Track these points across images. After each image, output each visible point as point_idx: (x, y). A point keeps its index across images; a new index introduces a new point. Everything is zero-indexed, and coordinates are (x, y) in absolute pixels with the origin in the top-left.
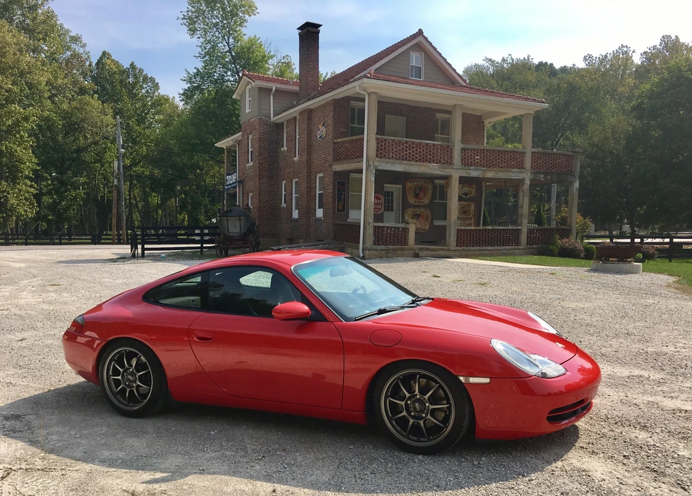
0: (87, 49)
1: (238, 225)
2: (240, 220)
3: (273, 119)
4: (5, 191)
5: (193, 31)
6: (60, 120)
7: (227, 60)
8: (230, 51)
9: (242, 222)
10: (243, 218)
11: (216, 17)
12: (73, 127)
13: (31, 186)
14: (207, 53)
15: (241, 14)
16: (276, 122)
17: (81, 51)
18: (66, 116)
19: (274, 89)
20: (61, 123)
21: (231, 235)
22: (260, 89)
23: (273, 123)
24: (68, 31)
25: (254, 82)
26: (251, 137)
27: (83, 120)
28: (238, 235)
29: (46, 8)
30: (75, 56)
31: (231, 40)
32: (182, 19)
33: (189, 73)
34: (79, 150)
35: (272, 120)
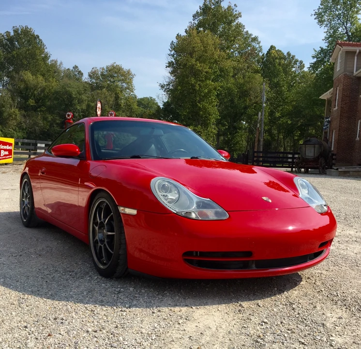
0: (261, 45)
1: (313, 150)
2: (315, 147)
3: (355, 73)
4: (200, 132)
5: (321, 22)
6: (236, 89)
7: (345, 39)
8: (347, 33)
9: (316, 149)
10: (317, 146)
11: (339, 10)
12: (244, 93)
13: (215, 129)
14: (330, 36)
15: (358, 5)
16: (357, 76)
17: (257, 46)
18: (240, 87)
19: (358, 51)
20: (236, 91)
21: (307, 157)
22: (347, 53)
23: (355, 76)
24: (251, 35)
25: (342, 47)
26: (338, 88)
27: (250, 89)
28: (312, 158)
29: (237, 22)
30: (254, 49)
31: (349, 25)
32: (315, 15)
33: (316, 51)
34: (246, 108)
35: (354, 75)
